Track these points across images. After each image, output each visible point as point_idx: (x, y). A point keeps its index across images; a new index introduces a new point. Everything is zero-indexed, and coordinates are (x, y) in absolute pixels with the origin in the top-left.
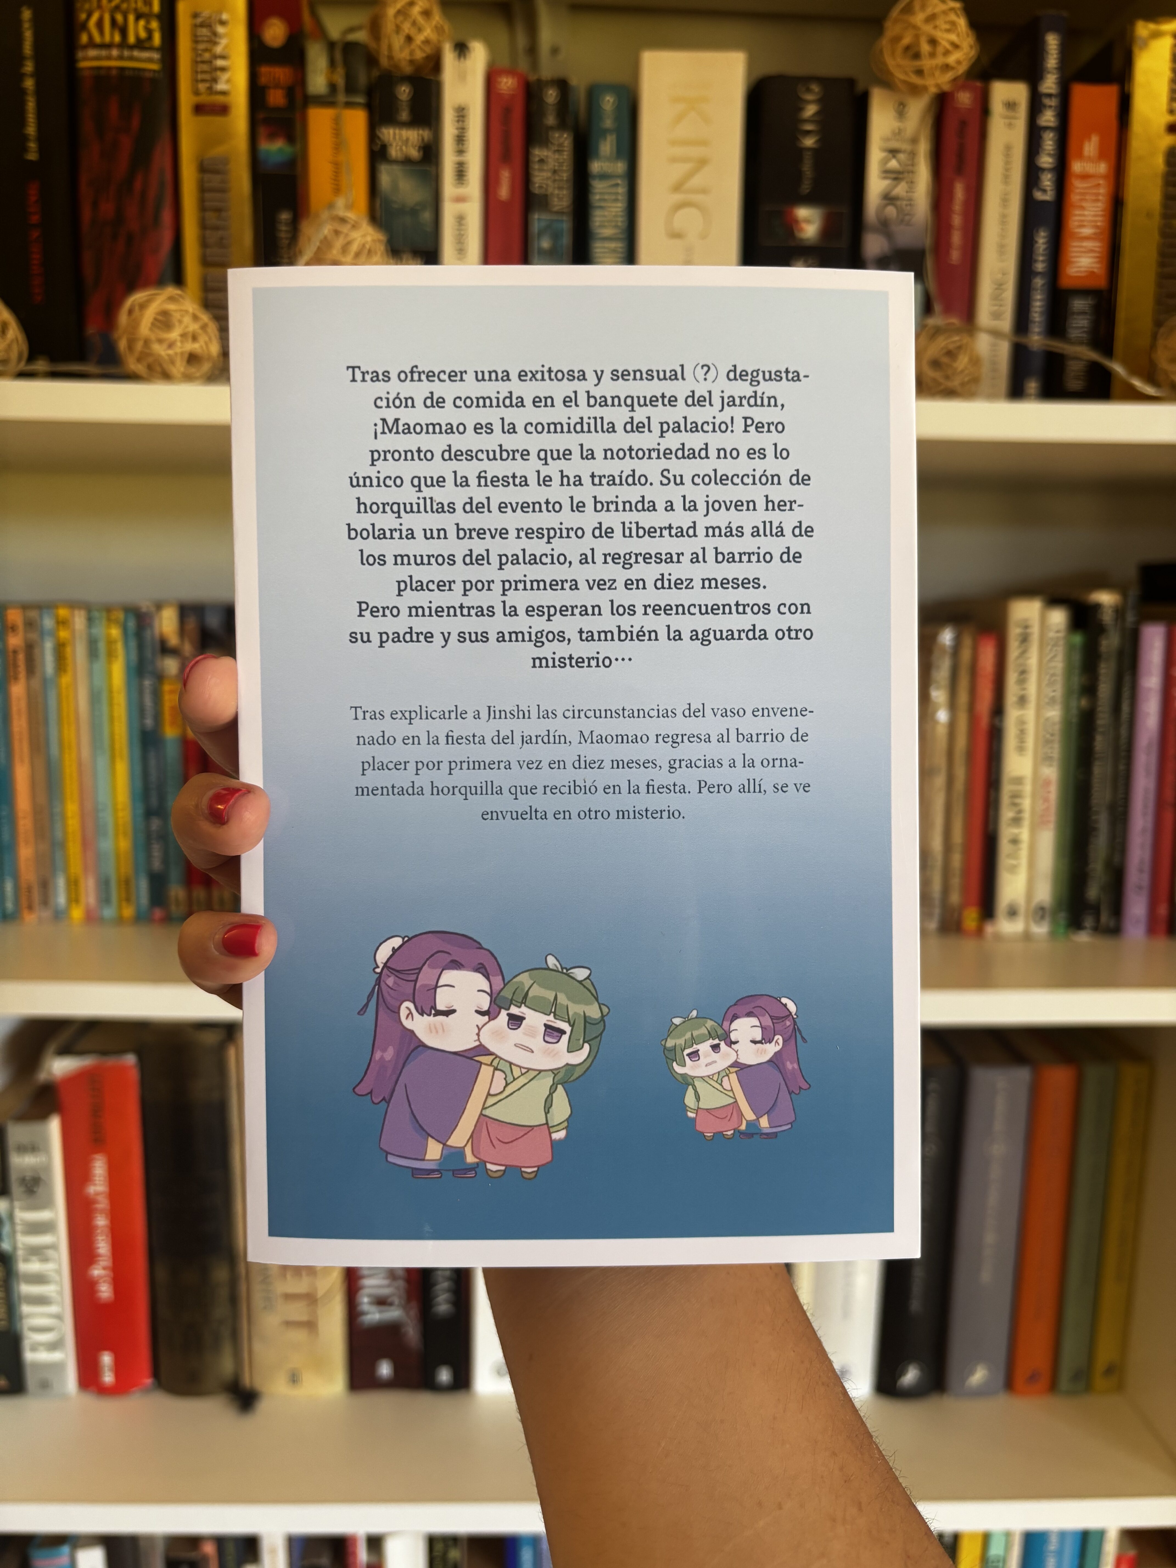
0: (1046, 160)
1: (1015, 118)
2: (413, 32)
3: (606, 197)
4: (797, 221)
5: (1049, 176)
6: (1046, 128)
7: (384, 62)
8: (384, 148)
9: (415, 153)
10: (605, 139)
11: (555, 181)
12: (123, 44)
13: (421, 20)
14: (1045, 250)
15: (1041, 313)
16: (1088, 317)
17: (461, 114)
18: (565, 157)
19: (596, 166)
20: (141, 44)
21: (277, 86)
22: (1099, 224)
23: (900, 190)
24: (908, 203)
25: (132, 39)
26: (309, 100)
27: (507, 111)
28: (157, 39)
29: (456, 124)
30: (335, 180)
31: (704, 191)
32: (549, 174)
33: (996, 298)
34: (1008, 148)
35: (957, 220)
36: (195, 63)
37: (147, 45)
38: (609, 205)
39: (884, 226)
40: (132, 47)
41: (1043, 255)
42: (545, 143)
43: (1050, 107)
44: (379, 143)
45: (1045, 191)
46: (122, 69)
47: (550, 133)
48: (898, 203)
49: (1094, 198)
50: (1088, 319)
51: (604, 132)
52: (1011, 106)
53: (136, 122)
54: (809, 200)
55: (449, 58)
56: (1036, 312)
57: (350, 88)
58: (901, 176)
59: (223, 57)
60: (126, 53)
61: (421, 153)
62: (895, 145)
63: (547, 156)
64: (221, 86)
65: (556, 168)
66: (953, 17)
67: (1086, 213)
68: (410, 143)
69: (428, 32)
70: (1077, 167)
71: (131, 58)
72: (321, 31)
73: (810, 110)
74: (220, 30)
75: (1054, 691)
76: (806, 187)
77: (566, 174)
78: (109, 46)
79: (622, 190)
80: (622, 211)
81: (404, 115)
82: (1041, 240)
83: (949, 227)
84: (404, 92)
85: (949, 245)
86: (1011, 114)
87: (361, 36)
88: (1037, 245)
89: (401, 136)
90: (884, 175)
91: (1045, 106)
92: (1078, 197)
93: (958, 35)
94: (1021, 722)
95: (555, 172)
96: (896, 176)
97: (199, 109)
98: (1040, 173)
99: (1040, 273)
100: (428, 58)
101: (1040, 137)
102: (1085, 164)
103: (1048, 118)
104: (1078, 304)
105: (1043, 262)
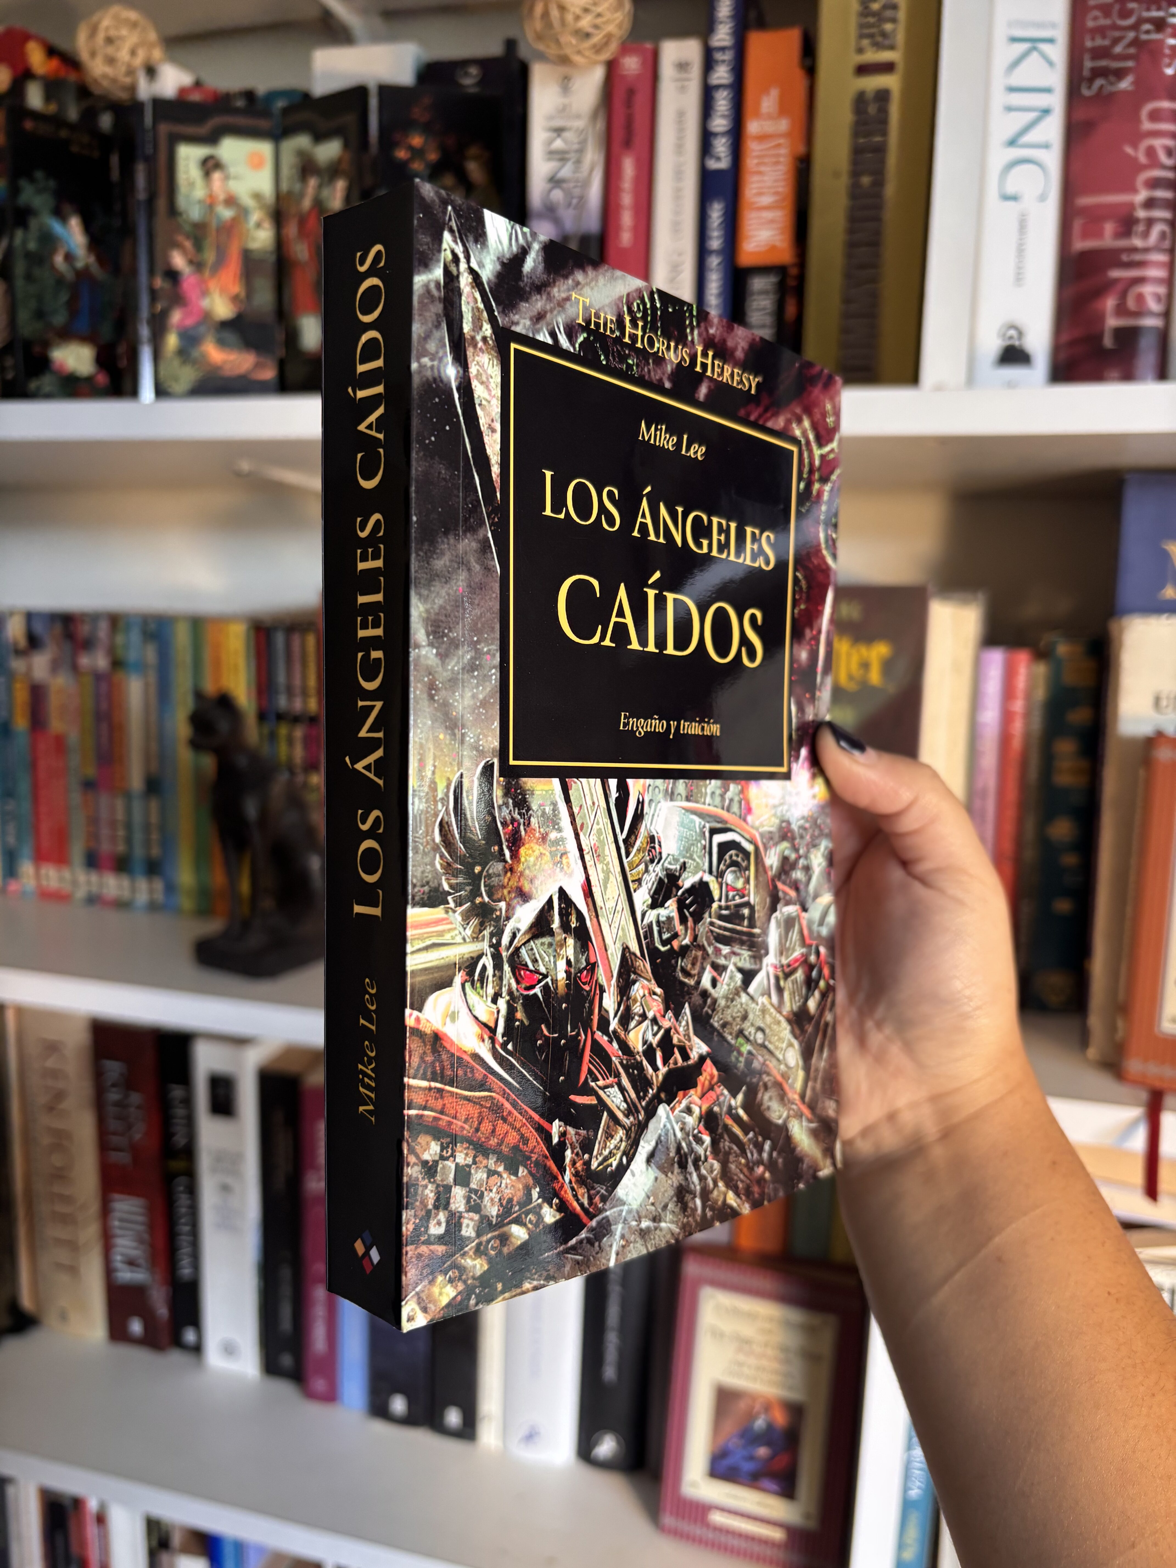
0: (720, 123)
1: (688, 80)
5: (724, 140)
6: (718, 87)
14: (721, 223)
15: (718, 295)
16: (771, 297)
22: (780, 190)
23: (567, 170)
24: (578, 184)
34: (682, 114)
35: (627, 199)
39: (551, 211)
41: (717, 230)
43: (724, 61)
45: (718, 159)
48: (565, 185)
49: (774, 160)
50: (769, 299)
52: (682, 66)
56: (713, 294)
58: (568, 156)
62: (558, 123)
67: (766, 178)
70: (754, 127)
82: (716, 213)
83: (619, 207)
85: (618, 226)
86: (685, 76)
88: (710, 220)
90: (549, 157)
91: (718, 62)
92: (755, 161)
96: (562, 157)
98: (712, 138)
99: (714, 251)
101: (714, 98)
102: (764, 123)
103: (722, 74)
104: (758, 283)
105: (718, 237)
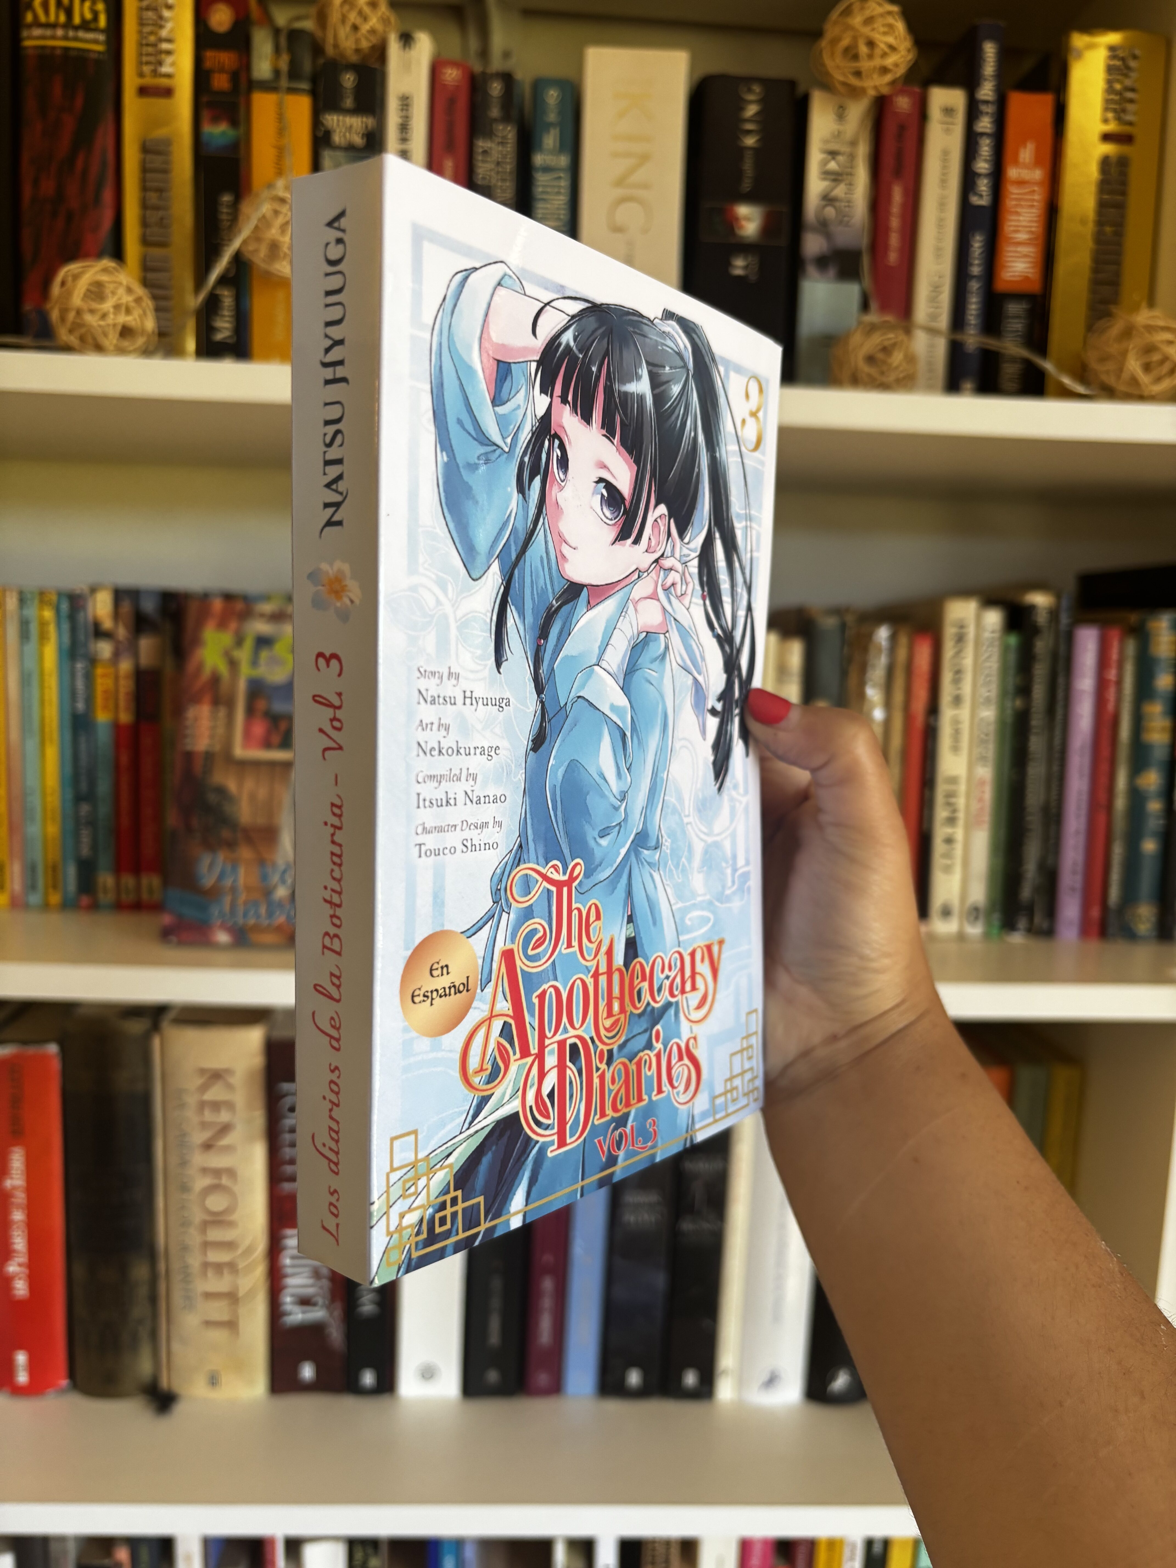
0: (982, 166)
1: (953, 124)
2: (358, 21)
3: (549, 190)
4: (737, 219)
5: (985, 181)
6: (982, 134)
7: (330, 51)
8: (328, 134)
9: (358, 140)
10: (548, 132)
11: (498, 173)
12: (69, 24)
13: (367, 10)
14: (982, 253)
15: (977, 316)
16: (1023, 321)
17: (405, 102)
18: (509, 149)
19: (539, 159)
20: (86, 25)
21: (222, 70)
22: (1034, 229)
23: (840, 191)
24: (847, 204)
25: (77, 20)
26: (253, 85)
27: (452, 102)
28: (102, 22)
29: (400, 112)
30: (277, 164)
31: (646, 186)
32: (492, 166)
33: (933, 299)
34: (946, 153)
35: (895, 222)
36: (141, 45)
37: (92, 26)
38: (552, 197)
39: (823, 226)
40: (76, 28)
41: (978, 259)
42: (489, 134)
43: (987, 113)
44: (323, 129)
45: (981, 196)
46: (66, 49)
47: (494, 126)
48: (837, 204)
49: (1029, 204)
50: (1022, 323)
51: (548, 126)
52: (948, 111)
53: (79, 102)
54: (750, 198)
55: (394, 48)
56: (972, 315)
57: (294, 74)
58: (840, 178)
59: (169, 41)
60: (71, 33)
61: (365, 140)
62: (834, 147)
63: (491, 148)
64: (165, 69)
65: (500, 160)
66: (890, 20)
67: (1021, 218)
68: (354, 130)
69: (374, 21)
70: (1012, 173)
71: (76, 39)
72: (268, 19)
73: (751, 110)
74: (166, 13)
75: (989, 691)
76: (747, 185)
77: (509, 166)
78: (54, 26)
79: (565, 183)
80: (565, 204)
81: (349, 103)
82: (977, 244)
83: (887, 229)
84: (349, 80)
85: (886, 247)
86: (949, 120)
87: (308, 25)
88: (972, 249)
89: (344, 122)
90: (823, 176)
91: (982, 113)
92: (1014, 203)
93: (896, 38)
94: (956, 722)
95: (498, 164)
96: (835, 177)
97: (143, 91)
98: (976, 179)
99: (974, 277)
100: (373, 48)
101: (977, 143)
102: (1021, 171)
103: (985, 124)
104: (1014, 308)
105: (979, 265)
